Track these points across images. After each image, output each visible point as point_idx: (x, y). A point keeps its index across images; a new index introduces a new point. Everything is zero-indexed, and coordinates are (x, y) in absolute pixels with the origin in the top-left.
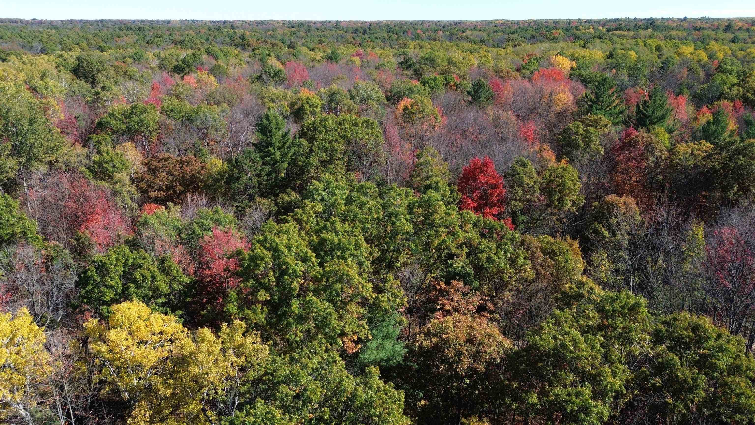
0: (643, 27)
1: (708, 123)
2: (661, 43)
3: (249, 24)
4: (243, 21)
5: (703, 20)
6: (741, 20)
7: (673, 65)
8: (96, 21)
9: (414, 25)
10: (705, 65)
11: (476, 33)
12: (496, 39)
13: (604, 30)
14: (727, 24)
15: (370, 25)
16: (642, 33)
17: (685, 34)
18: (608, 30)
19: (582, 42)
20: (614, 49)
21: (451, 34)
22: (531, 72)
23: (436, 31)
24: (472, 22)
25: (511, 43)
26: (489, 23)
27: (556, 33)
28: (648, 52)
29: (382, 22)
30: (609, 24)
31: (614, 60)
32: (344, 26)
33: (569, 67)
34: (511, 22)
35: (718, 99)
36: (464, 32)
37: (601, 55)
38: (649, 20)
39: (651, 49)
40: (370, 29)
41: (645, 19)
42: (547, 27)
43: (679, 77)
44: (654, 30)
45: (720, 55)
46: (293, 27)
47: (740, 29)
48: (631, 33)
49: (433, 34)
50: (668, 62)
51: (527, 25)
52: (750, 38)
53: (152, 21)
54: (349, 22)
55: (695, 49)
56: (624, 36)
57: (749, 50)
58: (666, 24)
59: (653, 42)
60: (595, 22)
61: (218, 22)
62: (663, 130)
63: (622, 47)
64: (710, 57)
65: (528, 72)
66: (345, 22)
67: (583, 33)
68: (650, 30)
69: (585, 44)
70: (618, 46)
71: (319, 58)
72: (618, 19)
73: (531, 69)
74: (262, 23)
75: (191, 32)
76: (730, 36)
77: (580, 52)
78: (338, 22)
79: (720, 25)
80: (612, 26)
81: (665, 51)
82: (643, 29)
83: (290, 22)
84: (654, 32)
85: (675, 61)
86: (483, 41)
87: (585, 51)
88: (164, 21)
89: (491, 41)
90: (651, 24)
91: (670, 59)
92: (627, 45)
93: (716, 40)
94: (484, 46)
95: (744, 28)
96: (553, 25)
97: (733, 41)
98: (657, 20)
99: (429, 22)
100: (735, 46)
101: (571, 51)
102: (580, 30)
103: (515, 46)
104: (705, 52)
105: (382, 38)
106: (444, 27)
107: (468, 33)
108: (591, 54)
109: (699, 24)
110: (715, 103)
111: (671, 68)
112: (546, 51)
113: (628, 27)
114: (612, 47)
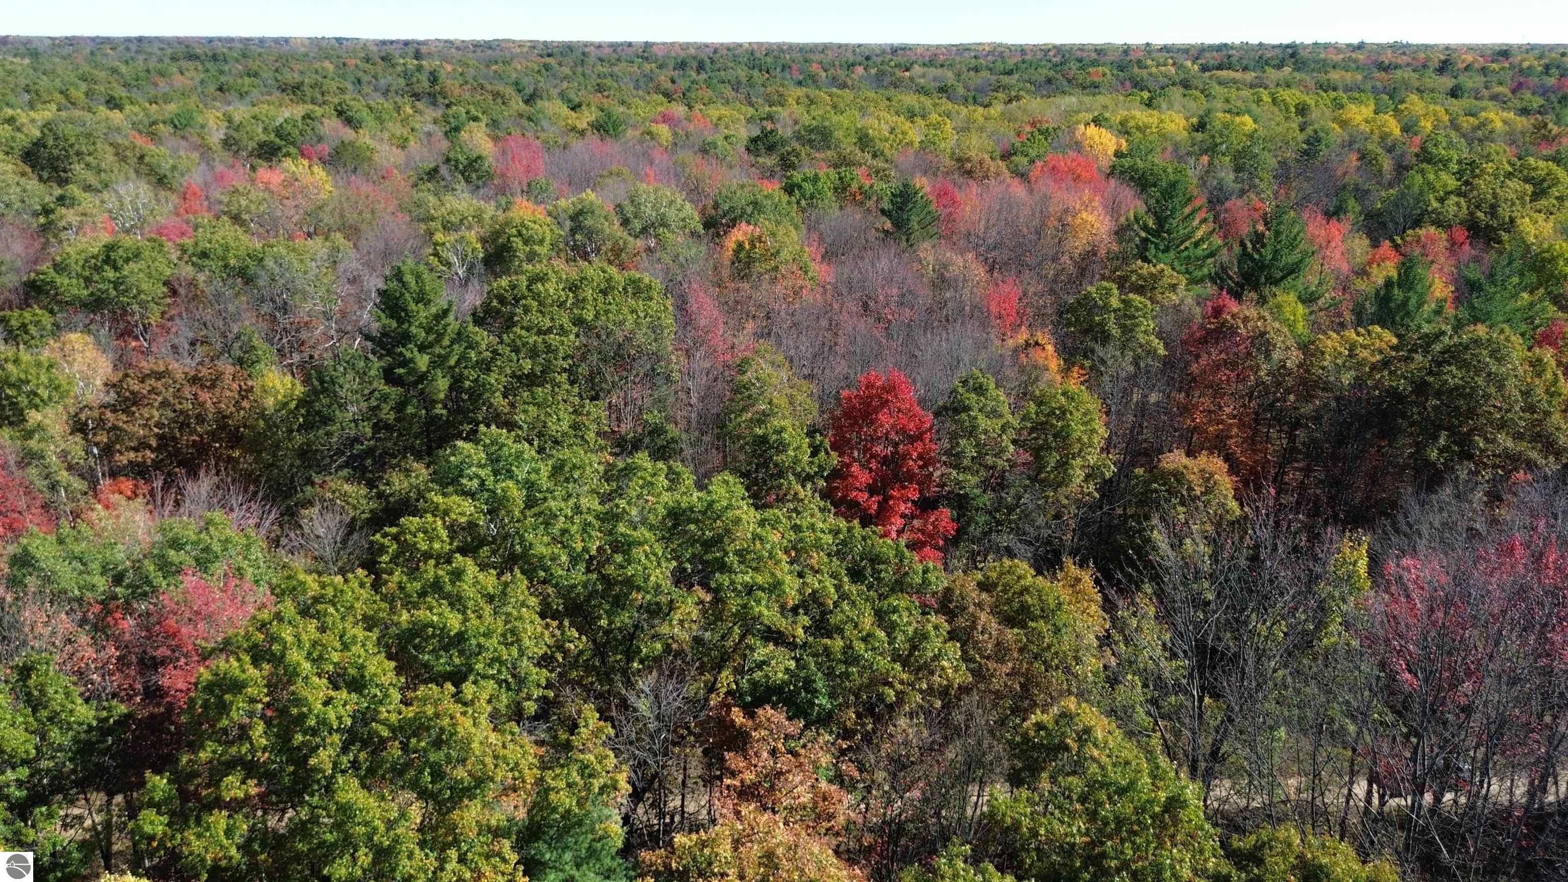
0: (1273, 63)
1: (1389, 284)
2: (1307, 98)
3: (458, 48)
4: (446, 41)
5: (1395, 47)
6: (1471, 48)
7: (1327, 146)
8: (128, 40)
9: (807, 52)
10: (1394, 146)
11: (933, 72)
12: (972, 84)
13: (1196, 67)
14: (1443, 58)
15: (715, 52)
16: (1272, 74)
17: (1359, 77)
18: (1204, 69)
19: (1146, 95)
20: (1209, 112)
21: (881, 75)
22: (1032, 162)
23: (851, 66)
24: (928, 48)
25: (1001, 95)
26: (962, 49)
27: (1097, 73)
28: (1280, 118)
29: (740, 45)
30: (1207, 55)
31: (1206, 136)
32: (660, 54)
33: (1111, 152)
34: (1009, 48)
35: (1417, 223)
36: (907, 70)
37: (1183, 123)
38: (1288, 46)
39: (1287, 109)
40: (712, 61)
41: (1280, 46)
42: (1080, 61)
43: (1339, 173)
44: (1297, 69)
45: (1427, 125)
46: (549, 55)
47: (1467, 68)
48: (1250, 76)
49: (841, 74)
50: (1319, 140)
51: (1040, 55)
52: (1487, 88)
53: (248, 39)
54: (672, 44)
55: (1376, 112)
56: (1235, 82)
57: (1483, 114)
58: (1322, 56)
59: (1291, 96)
60: (1178, 50)
61: (392, 42)
62: (1292, 297)
63: (1227, 107)
64: (1406, 129)
65: (1025, 160)
66: (664, 44)
67: (1150, 75)
68: (1287, 70)
69: (1151, 99)
70: (1219, 104)
71: (582, 125)
72: (1226, 45)
73: (1033, 153)
74: (488, 45)
75: (327, 64)
76: (1447, 82)
77: (1141, 116)
78: (648, 45)
79: (1428, 59)
80: (1211, 59)
81: (1314, 115)
82: (1274, 67)
83: (545, 43)
84: (1296, 74)
85: (1333, 137)
86: (942, 90)
87: (1151, 116)
88: (276, 41)
89: (961, 91)
90: (1293, 55)
91: (1321, 134)
92: (1239, 103)
93: (1420, 91)
94: (944, 100)
95: (1476, 65)
96: (1094, 55)
97: (1454, 93)
98: (1305, 47)
99: (840, 46)
100: (1456, 105)
101: (1122, 113)
102: (1146, 67)
103: (1010, 101)
104: (1395, 116)
105: (733, 81)
106: (868, 58)
107: (917, 70)
108: (1162, 121)
109: (1386, 59)
110: (1410, 232)
111: (1324, 152)
112: (1069, 113)
113: (1245, 62)
114: (1206, 105)
